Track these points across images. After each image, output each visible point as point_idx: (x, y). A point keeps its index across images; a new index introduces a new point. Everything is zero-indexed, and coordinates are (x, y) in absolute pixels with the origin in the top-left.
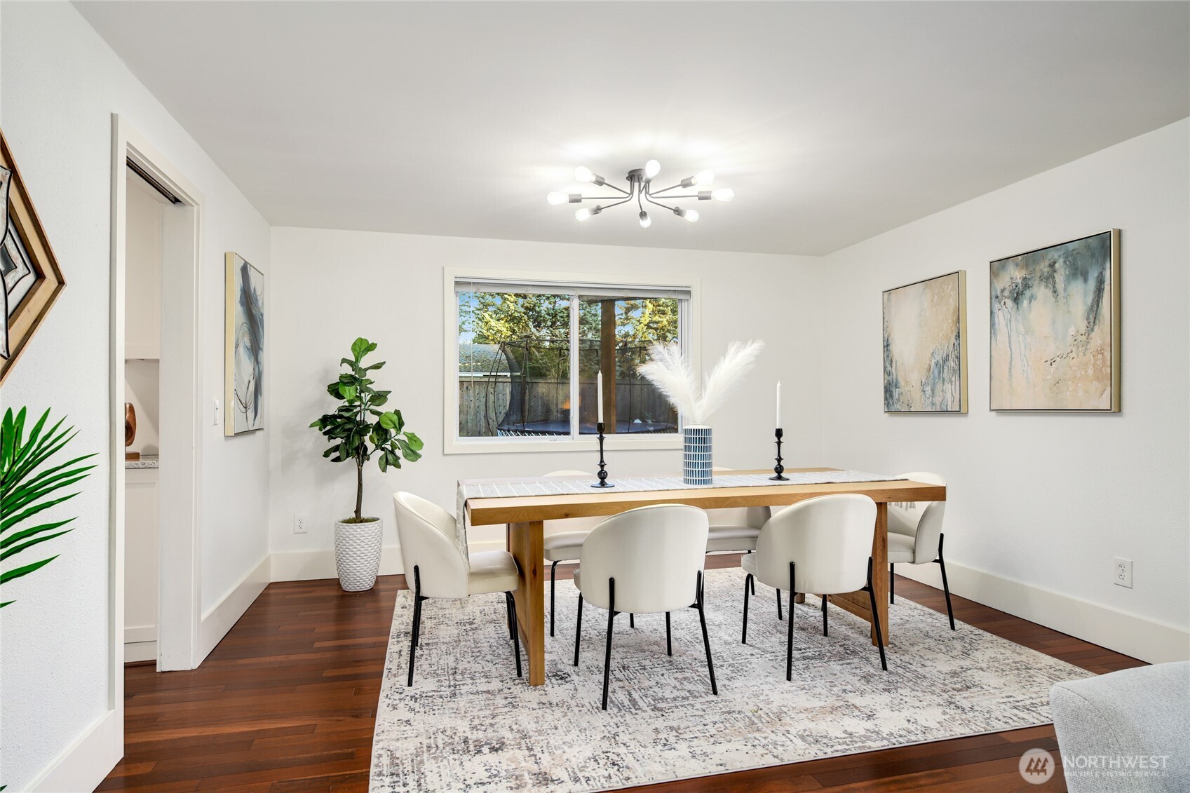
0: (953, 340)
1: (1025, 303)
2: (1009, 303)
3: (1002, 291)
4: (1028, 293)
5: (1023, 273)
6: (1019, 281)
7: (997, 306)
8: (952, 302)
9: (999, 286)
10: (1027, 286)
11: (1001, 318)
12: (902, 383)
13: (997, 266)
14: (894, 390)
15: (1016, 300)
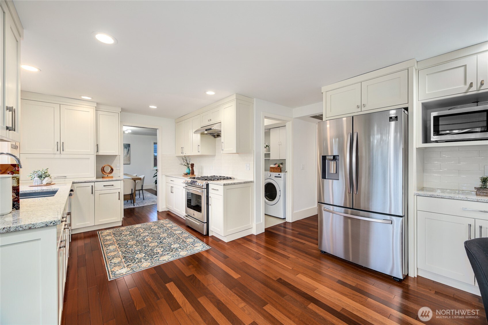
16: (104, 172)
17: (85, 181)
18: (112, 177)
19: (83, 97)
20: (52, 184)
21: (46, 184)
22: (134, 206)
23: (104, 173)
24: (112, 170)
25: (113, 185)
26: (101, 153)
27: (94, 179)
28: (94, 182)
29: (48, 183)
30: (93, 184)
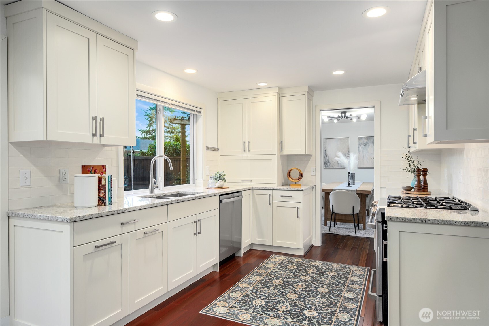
0: (347, 152)
1: (367, 146)
2: (363, 146)
3: (361, 143)
4: (368, 144)
5: (367, 140)
6: (366, 142)
7: (360, 146)
8: (347, 144)
9: (360, 142)
10: (367, 143)
11: (361, 149)
12: (330, 161)
13: (360, 138)
14: (328, 163)
15: (365, 146)
16: (290, 177)
17: (263, 187)
18: (300, 185)
19: (259, 84)
20: (223, 187)
21: (218, 187)
22: (356, 234)
23: (290, 179)
24: (301, 175)
25: (291, 197)
26: (287, 151)
27: (276, 186)
28: (272, 190)
29: (219, 187)
30: (270, 192)
